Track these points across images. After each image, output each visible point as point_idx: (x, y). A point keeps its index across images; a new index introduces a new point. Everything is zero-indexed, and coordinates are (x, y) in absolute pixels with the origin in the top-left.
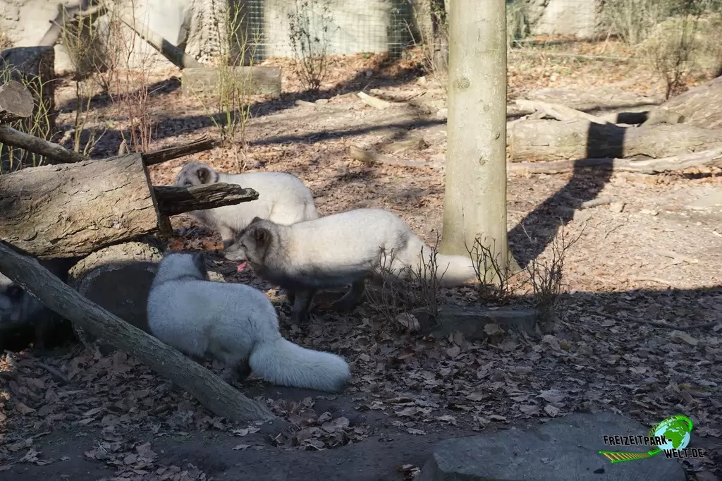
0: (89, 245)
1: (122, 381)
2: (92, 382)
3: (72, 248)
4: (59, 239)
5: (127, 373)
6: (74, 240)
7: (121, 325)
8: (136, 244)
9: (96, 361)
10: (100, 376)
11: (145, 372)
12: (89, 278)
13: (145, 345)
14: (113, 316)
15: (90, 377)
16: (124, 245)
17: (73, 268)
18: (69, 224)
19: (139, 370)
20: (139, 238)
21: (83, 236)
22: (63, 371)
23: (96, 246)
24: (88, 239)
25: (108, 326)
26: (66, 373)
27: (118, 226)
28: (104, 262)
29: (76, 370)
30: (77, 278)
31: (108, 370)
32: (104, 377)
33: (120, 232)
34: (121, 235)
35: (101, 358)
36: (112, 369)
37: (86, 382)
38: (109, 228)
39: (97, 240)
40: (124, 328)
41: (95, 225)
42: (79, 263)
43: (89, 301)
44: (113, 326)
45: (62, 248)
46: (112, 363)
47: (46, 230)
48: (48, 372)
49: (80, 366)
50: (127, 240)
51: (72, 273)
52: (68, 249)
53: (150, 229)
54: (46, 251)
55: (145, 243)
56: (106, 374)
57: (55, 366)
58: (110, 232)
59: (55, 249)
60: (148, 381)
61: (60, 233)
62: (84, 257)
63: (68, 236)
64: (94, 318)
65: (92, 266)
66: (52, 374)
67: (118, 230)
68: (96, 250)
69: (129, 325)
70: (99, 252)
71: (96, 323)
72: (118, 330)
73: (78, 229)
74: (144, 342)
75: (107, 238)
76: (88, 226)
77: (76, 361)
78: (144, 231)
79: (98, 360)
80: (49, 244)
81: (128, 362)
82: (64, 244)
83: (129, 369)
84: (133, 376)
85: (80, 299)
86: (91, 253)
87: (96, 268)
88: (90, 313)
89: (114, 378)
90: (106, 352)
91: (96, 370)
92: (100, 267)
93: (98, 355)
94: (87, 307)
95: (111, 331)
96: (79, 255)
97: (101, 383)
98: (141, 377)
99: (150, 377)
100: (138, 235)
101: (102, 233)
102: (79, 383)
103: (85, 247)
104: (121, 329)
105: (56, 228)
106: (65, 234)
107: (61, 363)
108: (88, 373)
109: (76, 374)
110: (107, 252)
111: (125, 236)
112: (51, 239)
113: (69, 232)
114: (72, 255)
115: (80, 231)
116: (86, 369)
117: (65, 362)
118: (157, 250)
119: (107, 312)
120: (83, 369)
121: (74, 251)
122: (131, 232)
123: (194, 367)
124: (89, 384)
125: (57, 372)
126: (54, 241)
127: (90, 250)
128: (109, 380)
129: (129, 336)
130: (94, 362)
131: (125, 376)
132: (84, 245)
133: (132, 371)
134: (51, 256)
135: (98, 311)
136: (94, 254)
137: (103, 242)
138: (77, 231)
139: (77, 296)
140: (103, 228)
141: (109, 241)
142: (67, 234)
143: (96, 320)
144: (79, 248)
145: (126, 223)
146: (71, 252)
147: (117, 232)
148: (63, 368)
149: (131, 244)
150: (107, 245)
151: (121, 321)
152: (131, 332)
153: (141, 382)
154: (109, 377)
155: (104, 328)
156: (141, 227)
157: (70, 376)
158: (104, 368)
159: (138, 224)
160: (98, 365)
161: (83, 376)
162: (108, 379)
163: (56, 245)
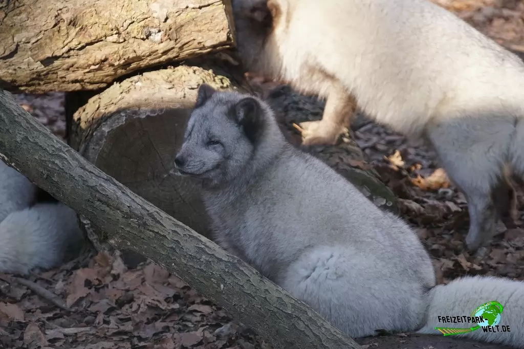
0: (108, 71)
1: (157, 313)
2: (105, 313)
3: (79, 75)
4: (57, 58)
5: (167, 300)
6: (82, 59)
7: (151, 215)
8: (191, 70)
9: (116, 277)
10: (120, 304)
11: (198, 300)
12: (106, 129)
13: (192, 252)
14: (139, 200)
15: (103, 305)
16: (169, 71)
17: (81, 109)
18: (73, 32)
19: (189, 296)
20: (197, 60)
21: (96, 54)
22: (58, 292)
23: (119, 71)
24: (106, 60)
25: (129, 215)
26: (64, 295)
27: (157, 37)
28: (132, 102)
29: (82, 291)
30: (87, 129)
31: (135, 294)
32: (127, 306)
33: (162, 47)
34: (165, 53)
35: (125, 271)
36: (141, 293)
37: (96, 314)
38: (143, 39)
39: (122, 62)
40: (158, 222)
41: (119, 33)
42: (91, 101)
43: (97, 171)
44: (137, 216)
45: (61, 73)
46: (143, 281)
47: (33, 40)
48: (34, 293)
49: (88, 283)
50: (174, 63)
51: (79, 119)
52: (72, 76)
53: (215, 43)
54: (33, 79)
55: (206, 68)
56: (131, 300)
57: (48, 282)
58: (144, 48)
59: (50, 76)
60: (203, 316)
61: (57, 47)
62: (100, 90)
63: (72, 52)
64: (106, 201)
65: (113, 109)
66: (41, 297)
67: (158, 44)
68: (120, 79)
69: (163, 214)
70: (126, 83)
71: (107, 209)
72: (145, 224)
73: (89, 40)
74: (189, 247)
75: (139, 58)
76: (106, 36)
77: (81, 275)
78: (204, 48)
79: (118, 275)
80: (39, 67)
81: (170, 280)
82: (65, 67)
83: (171, 292)
84: (176, 306)
85: (83, 168)
86: (109, 84)
87: (118, 112)
88: (97, 191)
89: (143, 308)
90: (132, 261)
91: (115, 291)
92: (124, 110)
93: (118, 266)
94: (93, 181)
95: (133, 225)
96: (90, 87)
97: (121, 317)
98: (192, 308)
99: (206, 309)
100: (193, 54)
101: (131, 50)
102: (84, 314)
103: (100, 74)
104: (150, 222)
105: (51, 39)
106: (66, 48)
107: (56, 277)
108: (102, 298)
109: (81, 299)
110: (139, 84)
111: (171, 55)
112: (42, 57)
113: (73, 45)
114: (78, 86)
115: (91, 44)
116: (97, 290)
117: (61, 276)
118: (227, 82)
119: (128, 191)
120: (92, 291)
121: (82, 81)
122: (181, 48)
123: (276, 295)
124: (100, 317)
125: (48, 294)
126: (47, 61)
127: (110, 79)
128: (136, 312)
129: (164, 236)
130: (111, 279)
131: (164, 306)
132: (100, 69)
133: (176, 298)
134: (43, 88)
135: (112, 189)
136: (116, 85)
137: (133, 65)
138: (88, 44)
139: (77, 160)
140: (131, 41)
141: (143, 63)
142: (70, 49)
143: (108, 206)
144: (91, 75)
145: (174, 32)
146: (76, 81)
147: (156, 47)
148: (59, 285)
149: (182, 69)
150: (140, 71)
151: (152, 208)
152: (168, 228)
153: (189, 317)
154: (135, 306)
155: (122, 220)
156: (199, 39)
157: (70, 301)
158: (128, 291)
159: (194, 35)
160: (119, 284)
161: (92, 303)
162: (133, 309)
163: (50, 67)
